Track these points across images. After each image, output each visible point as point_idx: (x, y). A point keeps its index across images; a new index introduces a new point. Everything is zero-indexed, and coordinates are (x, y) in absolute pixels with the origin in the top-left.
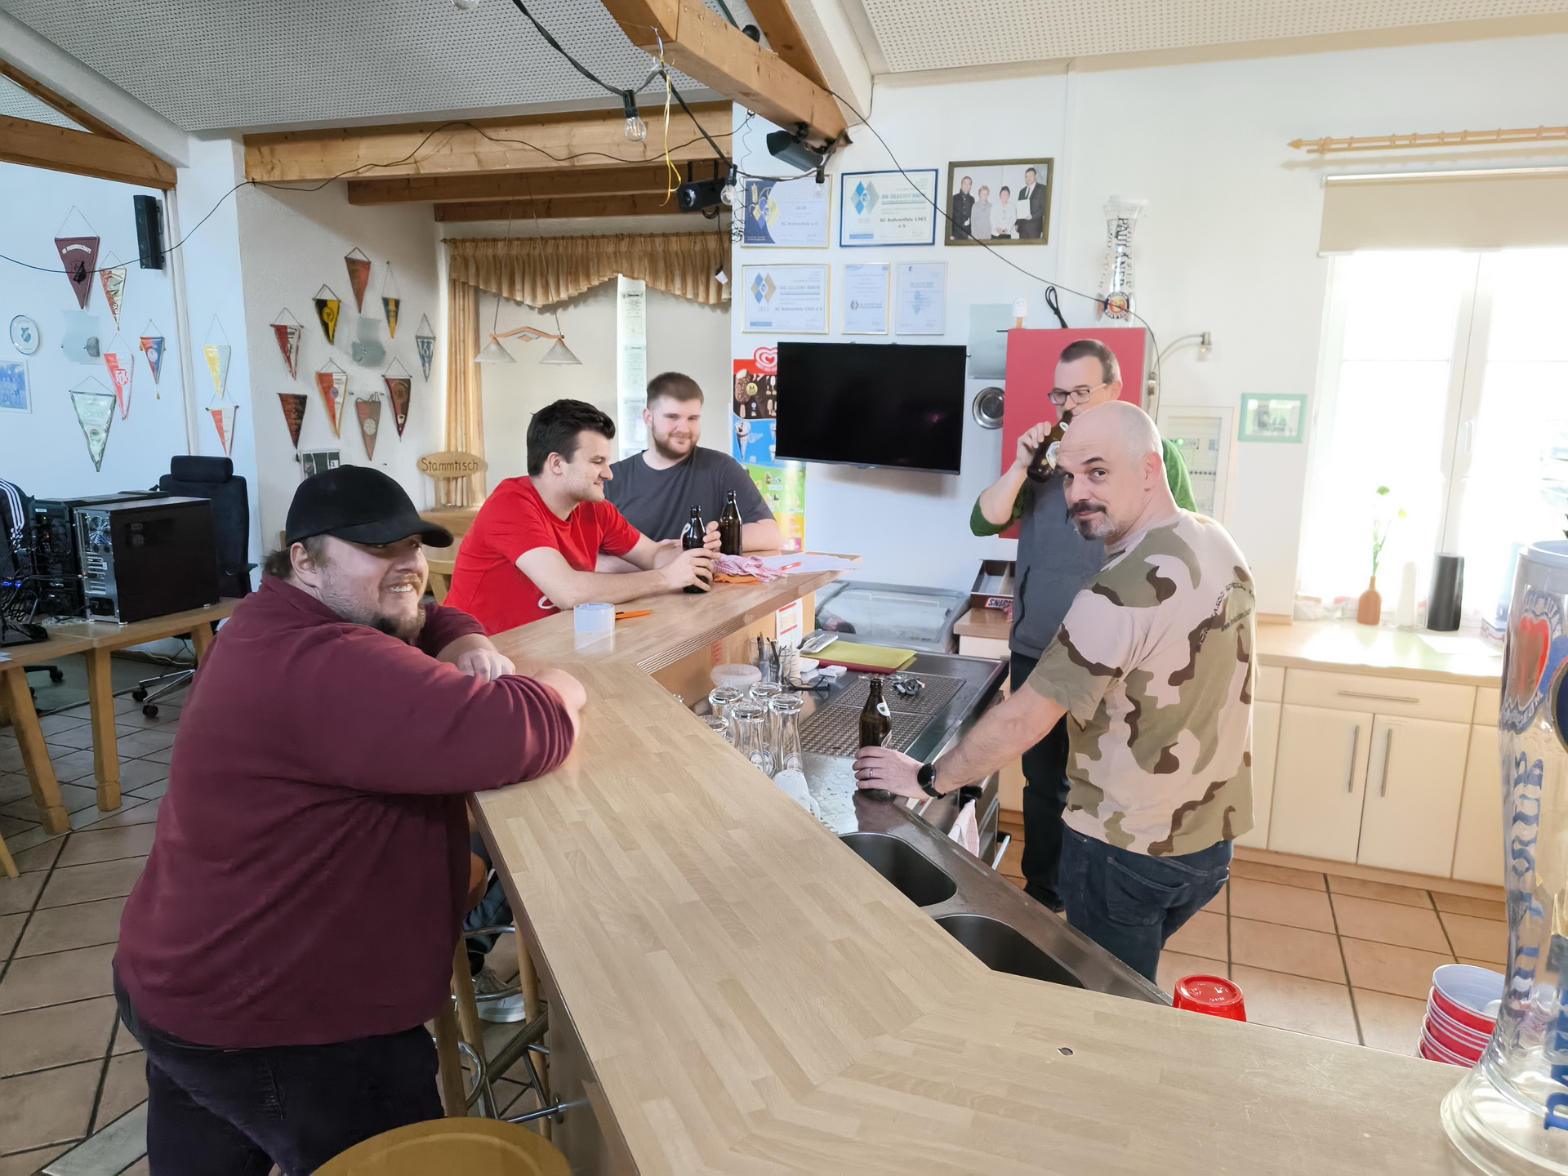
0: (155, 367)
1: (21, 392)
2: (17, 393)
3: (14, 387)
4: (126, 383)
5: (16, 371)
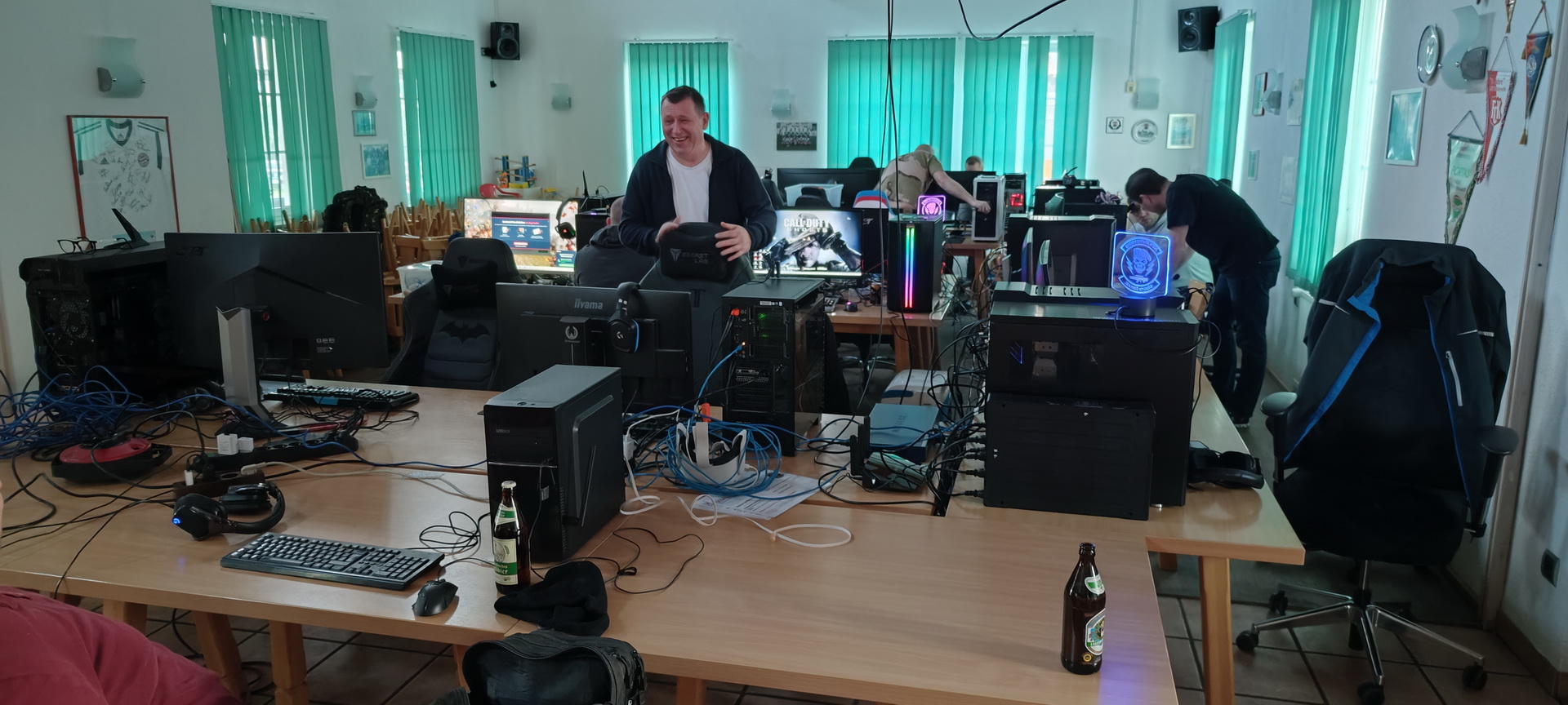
0: (1531, 88)
4: (1498, 121)
5: (1417, 105)
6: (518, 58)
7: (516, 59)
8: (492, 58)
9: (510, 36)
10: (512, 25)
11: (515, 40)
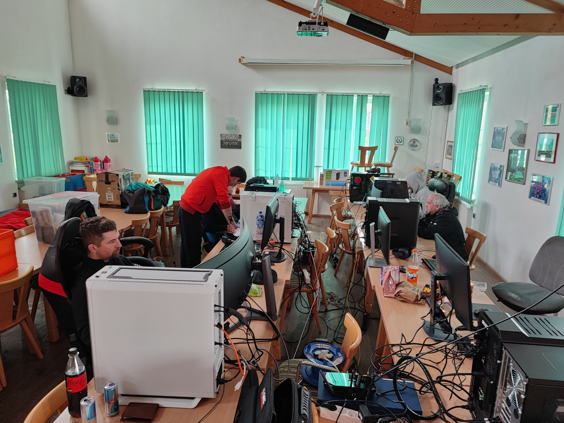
6: (86, 96)
7: (85, 96)
8: (72, 95)
9: (81, 83)
10: (82, 78)
11: (84, 86)
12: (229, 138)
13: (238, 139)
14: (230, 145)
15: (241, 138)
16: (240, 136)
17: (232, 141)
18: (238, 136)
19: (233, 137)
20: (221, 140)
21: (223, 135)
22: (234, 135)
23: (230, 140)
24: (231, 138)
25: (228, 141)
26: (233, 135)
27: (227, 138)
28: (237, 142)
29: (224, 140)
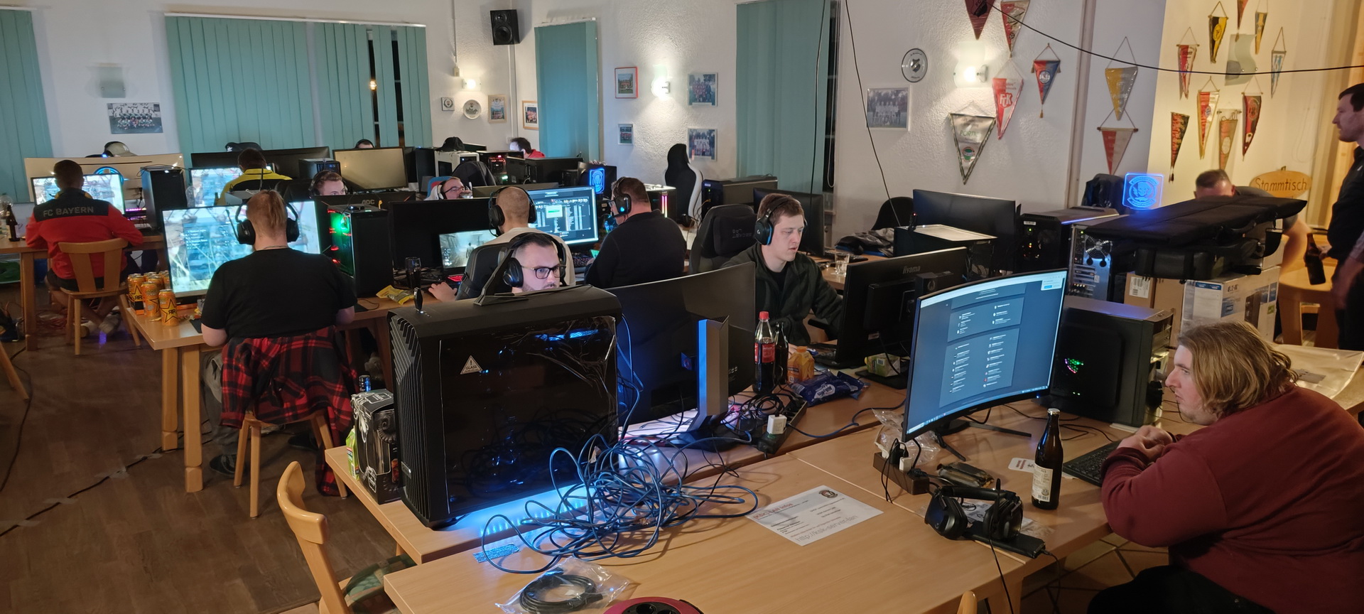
0: (1044, 89)
1: (901, 113)
2: (898, 114)
3: (896, 109)
4: (1009, 105)
5: (900, 95)
12: (130, 111)
13: (151, 112)
14: (135, 126)
15: (159, 111)
16: (157, 106)
17: (139, 118)
18: (153, 107)
19: (141, 108)
20: (110, 117)
21: (114, 107)
22: (141, 104)
23: (134, 115)
24: (136, 112)
25: (129, 118)
26: (138, 105)
27: (124, 112)
28: (151, 118)
29: (118, 116)
